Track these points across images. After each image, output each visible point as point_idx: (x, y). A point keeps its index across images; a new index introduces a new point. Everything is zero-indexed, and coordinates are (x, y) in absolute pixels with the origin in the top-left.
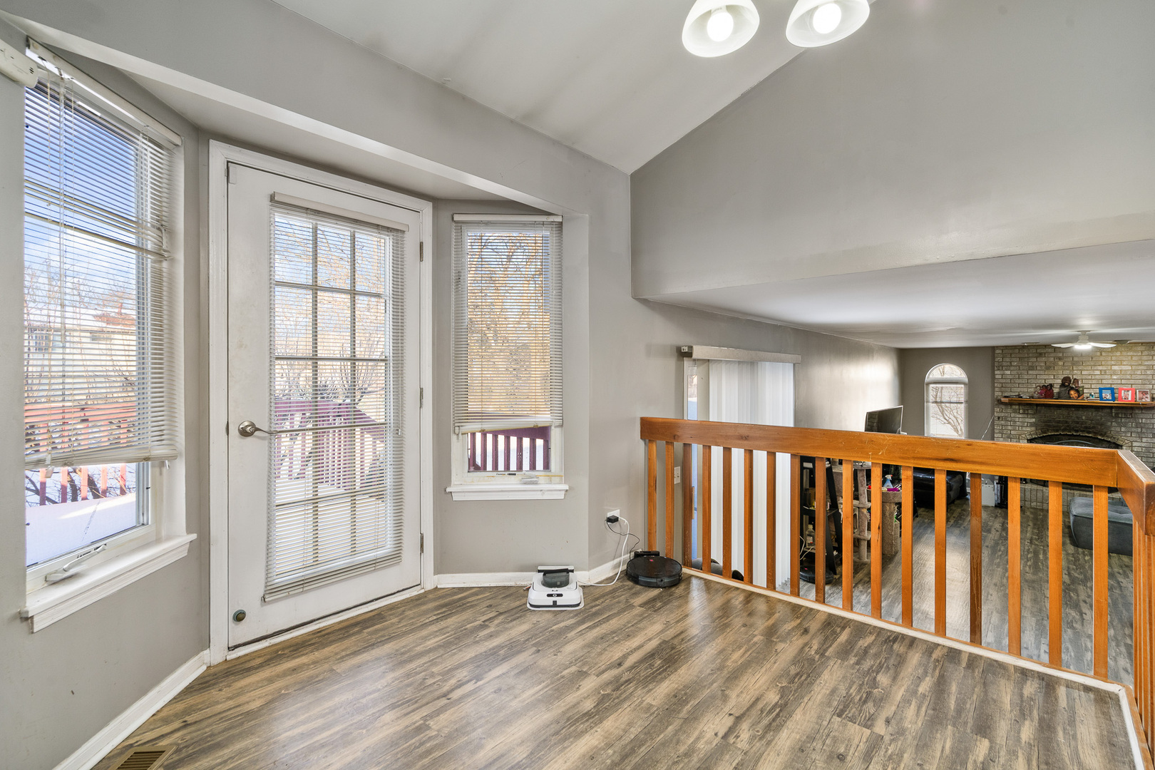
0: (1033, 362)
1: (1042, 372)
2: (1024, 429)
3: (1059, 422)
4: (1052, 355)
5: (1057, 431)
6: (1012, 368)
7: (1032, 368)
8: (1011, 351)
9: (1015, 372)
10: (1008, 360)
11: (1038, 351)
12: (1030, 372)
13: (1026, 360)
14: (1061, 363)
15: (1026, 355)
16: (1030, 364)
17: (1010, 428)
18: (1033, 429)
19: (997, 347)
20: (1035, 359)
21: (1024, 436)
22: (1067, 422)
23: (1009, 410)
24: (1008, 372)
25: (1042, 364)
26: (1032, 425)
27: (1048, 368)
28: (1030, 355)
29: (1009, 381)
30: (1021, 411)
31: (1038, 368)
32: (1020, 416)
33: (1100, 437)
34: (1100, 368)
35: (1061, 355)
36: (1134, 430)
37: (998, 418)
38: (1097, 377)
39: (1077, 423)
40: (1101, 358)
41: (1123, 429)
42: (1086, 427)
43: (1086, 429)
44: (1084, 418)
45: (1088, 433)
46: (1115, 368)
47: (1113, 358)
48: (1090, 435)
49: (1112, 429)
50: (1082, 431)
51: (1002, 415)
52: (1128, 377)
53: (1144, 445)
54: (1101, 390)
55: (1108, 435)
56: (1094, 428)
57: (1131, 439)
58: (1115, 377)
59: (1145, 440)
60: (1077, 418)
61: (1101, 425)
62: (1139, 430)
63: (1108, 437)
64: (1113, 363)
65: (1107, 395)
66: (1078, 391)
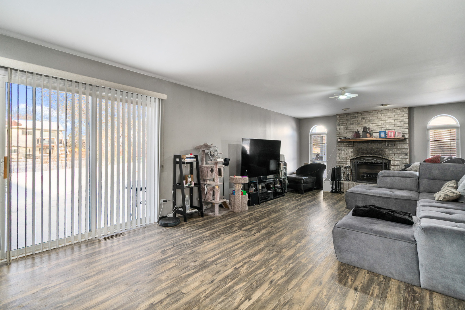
0: (352, 121)
1: (356, 126)
2: (349, 154)
3: (363, 150)
4: (360, 117)
5: (363, 155)
6: (344, 125)
7: (352, 124)
8: (343, 116)
9: (344, 127)
10: (342, 121)
11: (355, 115)
12: (351, 126)
13: (349, 120)
14: (364, 121)
15: (350, 118)
16: (351, 122)
17: (343, 154)
18: (353, 154)
19: (337, 115)
20: (353, 120)
21: (348, 158)
22: (367, 150)
23: (343, 146)
24: (342, 127)
25: (356, 122)
26: (352, 152)
27: (359, 124)
28: (351, 118)
29: (342, 131)
30: (347, 146)
31: (355, 124)
32: (347, 148)
33: (381, 157)
34: (381, 122)
35: (364, 117)
36: (396, 152)
37: (338, 149)
38: (380, 127)
39: (371, 150)
40: (382, 117)
41: (391, 152)
42: (375, 152)
43: (375, 153)
44: (374, 147)
45: (376, 155)
46: (387, 121)
47: (387, 117)
48: (377, 156)
49: (386, 152)
50: (373, 154)
51: (340, 148)
52: (393, 126)
53: (400, 160)
54: (380, 132)
55: (384, 155)
56: (378, 152)
57: (394, 157)
58: (387, 126)
59: (400, 157)
60: (371, 147)
61: (382, 150)
62: (398, 152)
63: (384, 156)
64: (386, 119)
65: (383, 135)
66: (370, 134)
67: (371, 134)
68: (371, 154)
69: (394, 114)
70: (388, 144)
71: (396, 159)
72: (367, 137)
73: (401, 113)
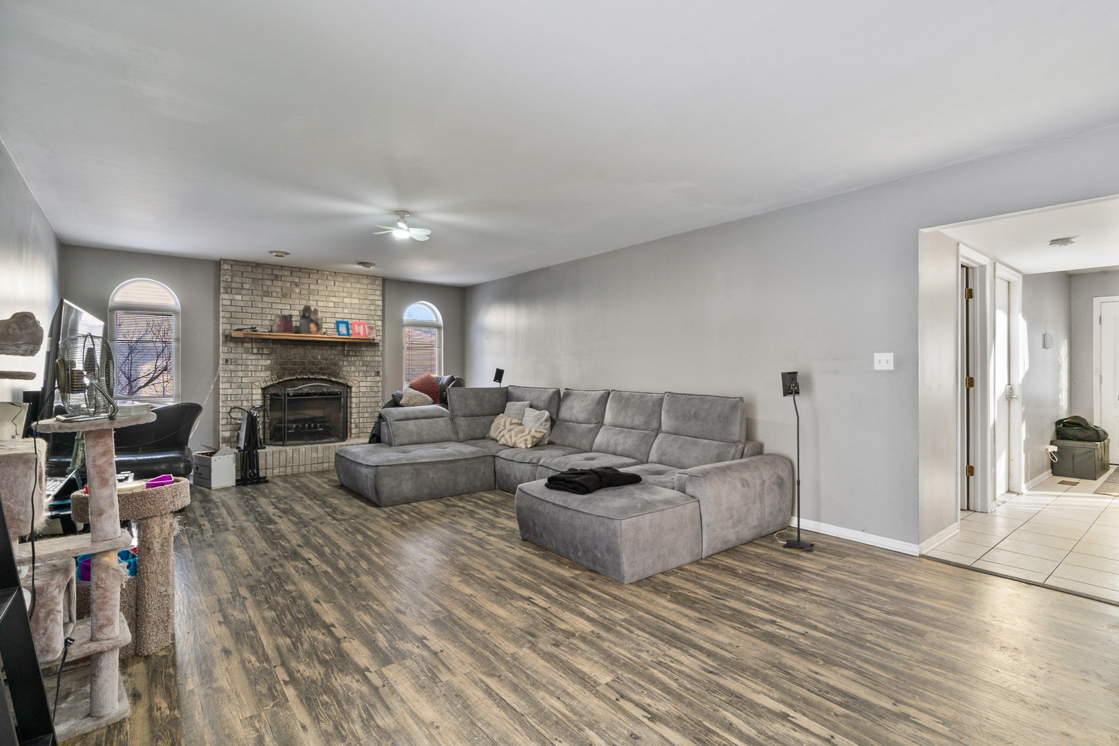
0: (268, 286)
1: (278, 300)
2: (258, 374)
3: (295, 363)
4: (289, 279)
5: (294, 375)
6: (244, 292)
7: (267, 294)
8: (242, 269)
9: (246, 298)
10: (238, 279)
11: (274, 272)
12: (265, 299)
13: (260, 282)
14: (297, 290)
15: (260, 277)
16: (265, 288)
17: (240, 374)
18: (268, 373)
19: (225, 260)
20: (270, 283)
21: (257, 384)
22: (303, 363)
23: (240, 350)
24: (239, 297)
25: (279, 290)
26: (267, 368)
27: (284, 296)
28: (265, 277)
29: (239, 309)
30: (255, 351)
31: (274, 294)
32: (254, 357)
33: (333, 379)
34: (334, 299)
35: (297, 280)
36: (361, 369)
37: (227, 361)
38: (332, 310)
39: (313, 363)
40: (335, 289)
41: (353, 369)
42: (321, 369)
43: (322, 371)
44: (319, 357)
45: (324, 374)
46: (346, 300)
47: (345, 290)
48: (325, 377)
49: (344, 369)
50: (318, 373)
51: (232, 356)
52: (357, 311)
53: (368, 384)
54: (338, 323)
55: (340, 376)
56: (328, 368)
57: (358, 379)
58: (346, 311)
59: (369, 379)
60: (313, 357)
61: (335, 365)
62: (365, 368)
63: (340, 378)
64: (345, 295)
65: (343, 329)
66: (317, 324)
67: (319, 327)
68: (313, 373)
69: (359, 286)
70: (348, 351)
71: (362, 384)
72: (309, 332)
73: (370, 287)
